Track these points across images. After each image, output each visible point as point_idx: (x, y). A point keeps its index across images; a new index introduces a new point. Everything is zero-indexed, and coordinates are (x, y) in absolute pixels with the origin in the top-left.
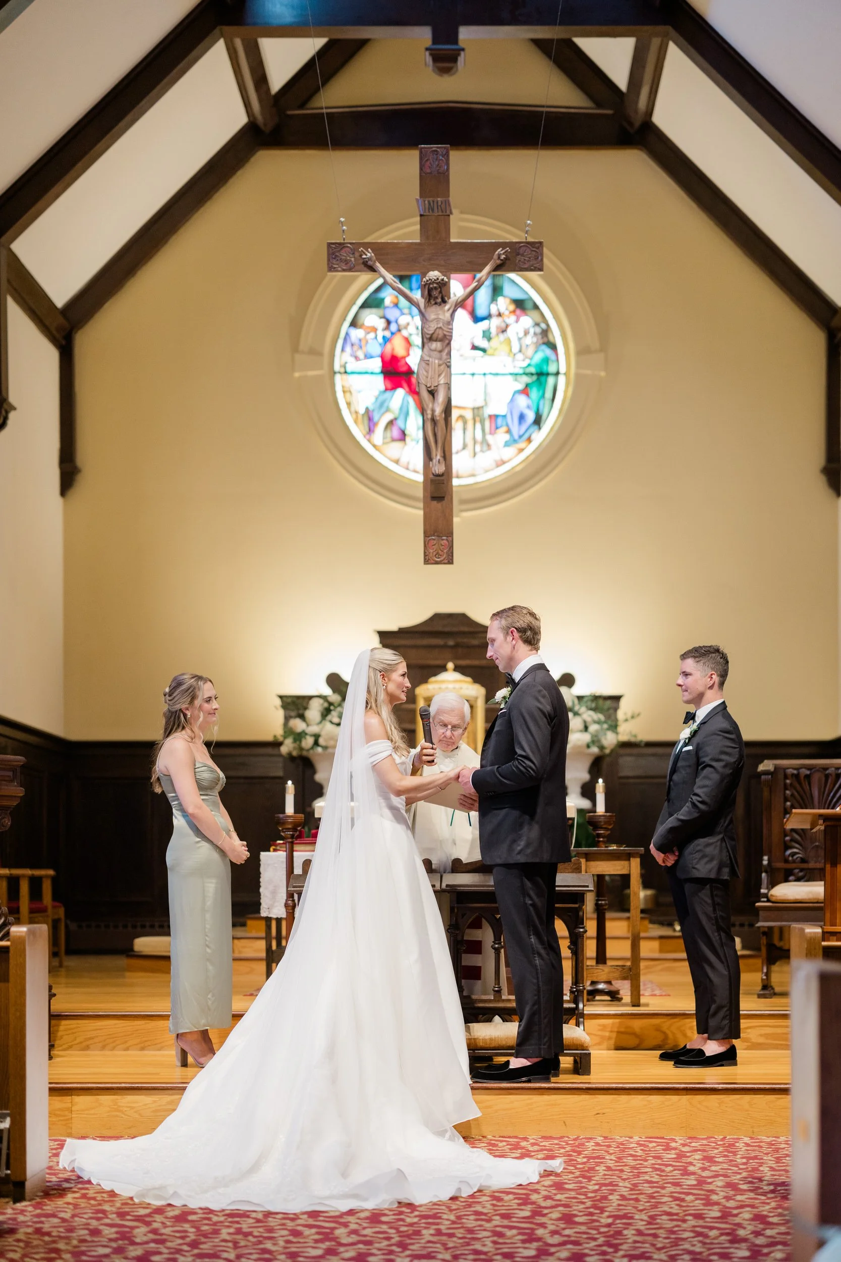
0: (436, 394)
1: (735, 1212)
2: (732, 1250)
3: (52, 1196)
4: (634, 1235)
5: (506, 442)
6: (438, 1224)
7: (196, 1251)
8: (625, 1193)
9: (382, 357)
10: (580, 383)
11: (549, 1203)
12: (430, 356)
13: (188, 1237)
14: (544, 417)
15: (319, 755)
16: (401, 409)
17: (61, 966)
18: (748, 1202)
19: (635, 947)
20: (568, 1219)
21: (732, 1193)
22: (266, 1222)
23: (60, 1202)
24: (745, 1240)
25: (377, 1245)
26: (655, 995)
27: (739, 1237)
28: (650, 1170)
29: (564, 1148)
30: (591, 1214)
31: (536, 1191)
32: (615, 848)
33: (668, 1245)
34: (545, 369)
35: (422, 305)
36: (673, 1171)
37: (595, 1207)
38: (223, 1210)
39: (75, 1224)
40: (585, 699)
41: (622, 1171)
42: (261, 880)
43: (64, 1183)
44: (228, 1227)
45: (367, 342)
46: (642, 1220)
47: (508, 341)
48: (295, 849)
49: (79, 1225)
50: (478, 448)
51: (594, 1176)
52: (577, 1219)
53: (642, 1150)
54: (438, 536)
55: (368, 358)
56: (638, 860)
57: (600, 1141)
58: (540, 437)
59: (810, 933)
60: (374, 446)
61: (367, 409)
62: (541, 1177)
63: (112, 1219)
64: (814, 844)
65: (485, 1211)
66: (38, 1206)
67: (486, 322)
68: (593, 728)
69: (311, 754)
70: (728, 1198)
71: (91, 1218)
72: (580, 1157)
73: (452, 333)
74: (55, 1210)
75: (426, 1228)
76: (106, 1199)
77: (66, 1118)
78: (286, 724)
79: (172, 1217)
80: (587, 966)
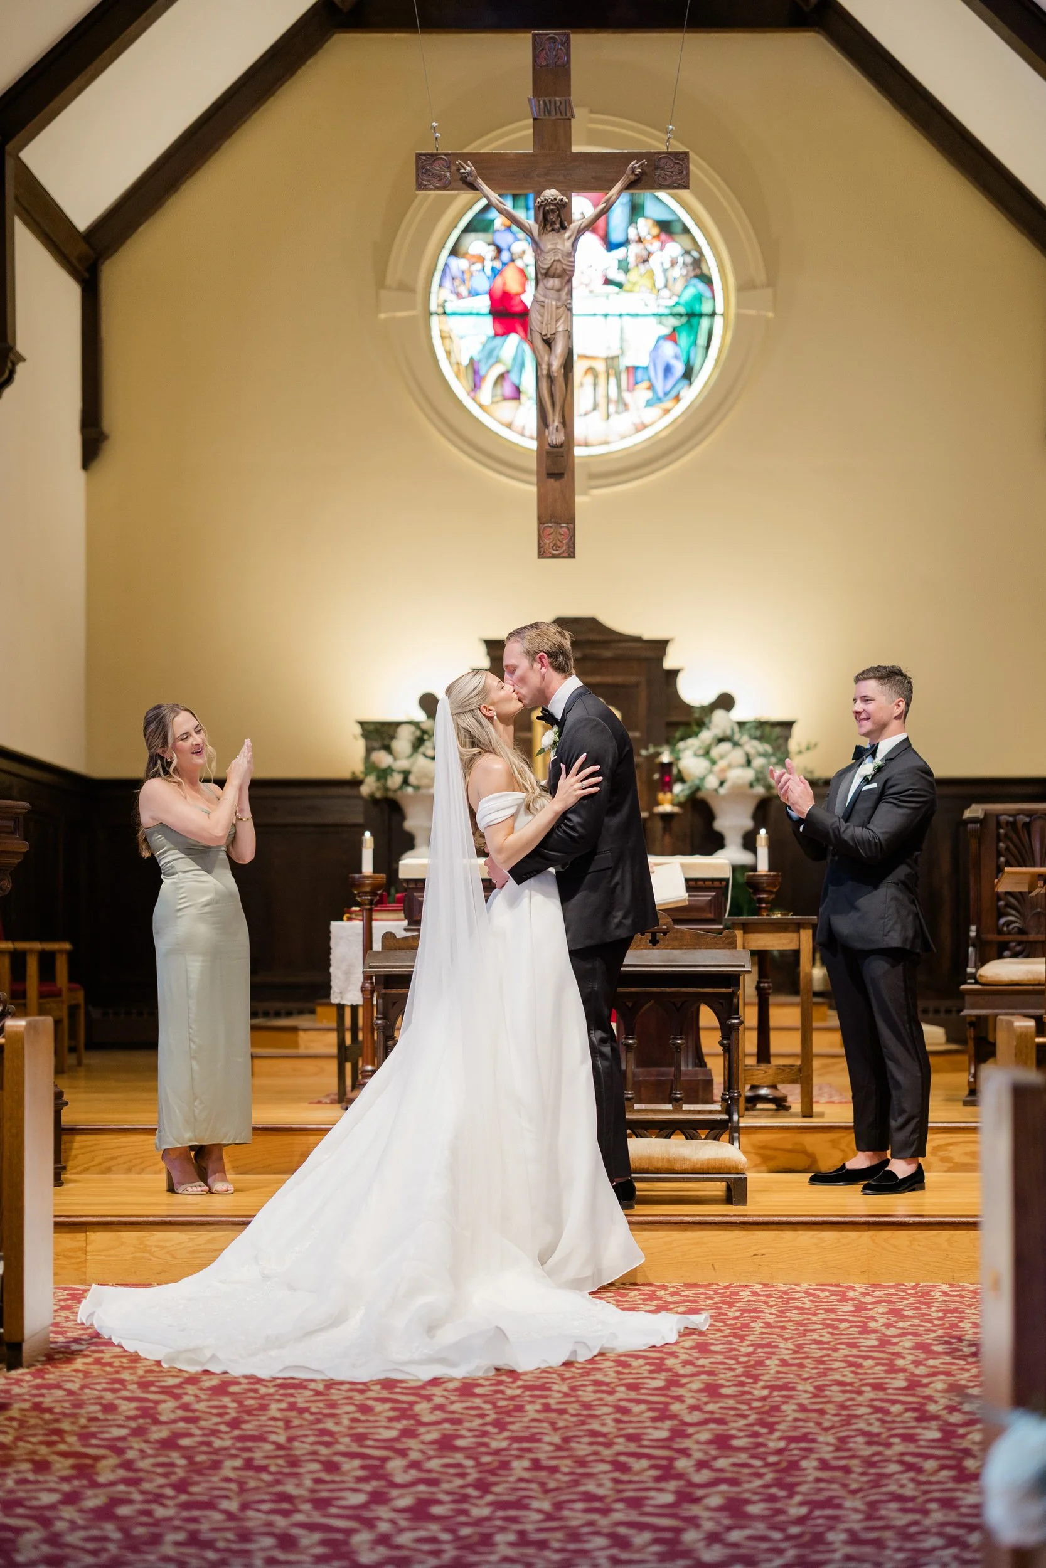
0: (553, 344)
1: (925, 1381)
2: (918, 1431)
3: (57, 1362)
4: (794, 1411)
5: (648, 401)
6: (546, 1397)
7: (237, 1433)
8: (786, 1357)
9: (491, 294)
10: (741, 327)
11: (689, 1370)
12: (545, 296)
13: (227, 1414)
14: (696, 367)
15: (409, 796)
16: (515, 359)
17: (80, 1064)
18: (942, 1368)
19: (806, 1042)
20: (712, 1391)
21: (922, 1356)
22: (327, 1395)
23: (67, 1369)
24: (936, 1418)
25: (467, 1425)
26: (833, 1102)
27: (928, 1414)
28: (820, 1326)
29: (712, 1299)
30: (742, 1384)
31: (673, 1354)
32: (779, 916)
33: (838, 1424)
34: (697, 309)
35: (536, 232)
36: (848, 1328)
37: (747, 1375)
38: (275, 1379)
39: (85, 1397)
40: (748, 726)
41: (784, 1328)
42: (332, 957)
43: (73, 1344)
44: (279, 1401)
45: (472, 275)
46: (806, 1391)
47: (651, 274)
48: (374, 917)
49: (89, 1399)
50: (612, 408)
51: (748, 1335)
52: (724, 1391)
53: (810, 1301)
54: (555, 523)
55: (473, 296)
56: (810, 932)
57: (758, 1290)
58: (690, 394)
59: (1021, 1027)
60: (481, 406)
61: (472, 360)
62: (680, 1336)
63: (132, 1391)
64: (1035, 911)
65: (607, 1380)
66: (39, 1373)
67: (622, 250)
68: (758, 762)
69: (398, 796)
70: (917, 1363)
71: (105, 1390)
72: (732, 1310)
73: (573, 267)
74: (59, 1379)
75: (531, 1402)
76: (125, 1365)
77: (78, 1260)
78: (367, 757)
79: (209, 1389)
80: (746, 1066)
